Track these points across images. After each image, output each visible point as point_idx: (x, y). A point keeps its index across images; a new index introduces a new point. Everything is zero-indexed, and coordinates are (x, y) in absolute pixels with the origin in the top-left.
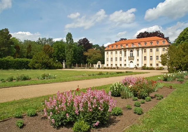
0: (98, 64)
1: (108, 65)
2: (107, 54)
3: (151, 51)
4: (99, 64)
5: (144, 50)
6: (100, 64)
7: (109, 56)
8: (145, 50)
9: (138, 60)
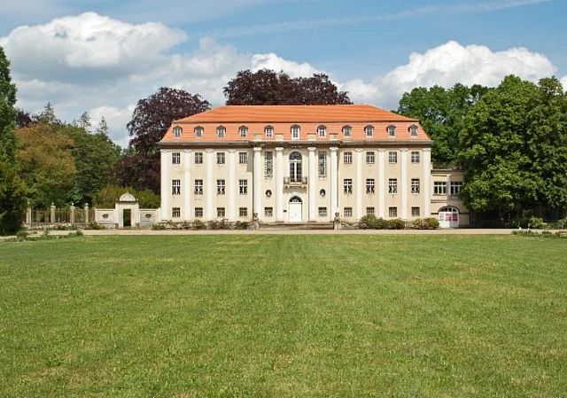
0: (119, 208)
1: (176, 212)
2: (176, 160)
3: (370, 159)
4: (127, 207)
5: (342, 154)
6: (135, 208)
7: (182, 172)
8: (345, 154)
9: (323, 191)
